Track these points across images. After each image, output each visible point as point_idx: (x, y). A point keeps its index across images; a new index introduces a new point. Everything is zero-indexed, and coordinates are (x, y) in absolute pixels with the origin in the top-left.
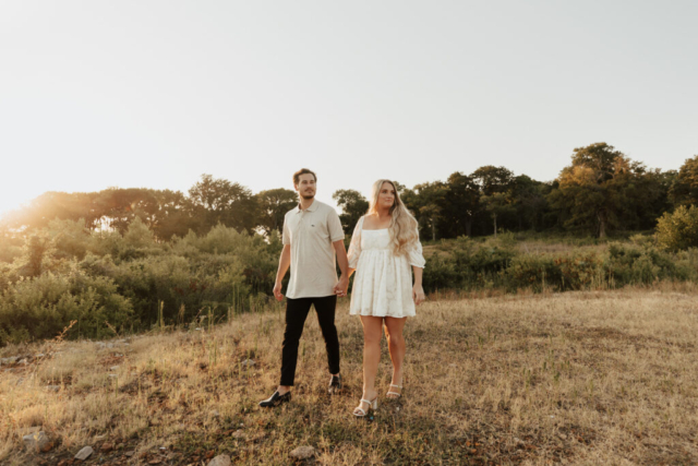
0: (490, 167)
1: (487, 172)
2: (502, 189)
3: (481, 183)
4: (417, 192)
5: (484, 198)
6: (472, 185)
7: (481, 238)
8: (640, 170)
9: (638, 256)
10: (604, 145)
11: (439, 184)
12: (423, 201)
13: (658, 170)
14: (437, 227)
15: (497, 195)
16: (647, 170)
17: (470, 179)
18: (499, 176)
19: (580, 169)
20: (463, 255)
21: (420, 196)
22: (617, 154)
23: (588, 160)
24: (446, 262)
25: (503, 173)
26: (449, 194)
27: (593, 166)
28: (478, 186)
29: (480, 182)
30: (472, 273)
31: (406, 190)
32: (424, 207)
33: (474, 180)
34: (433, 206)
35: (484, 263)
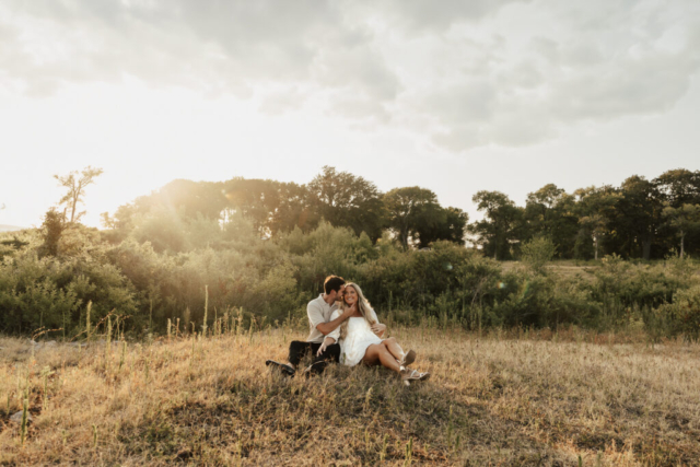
0: (682, 171)
1: (679, 177)
2: (697, 200)
3: (668, 192)
4: (577, 199)
5: (668, 209)
6: (656, 193)
11: (610, 190)
12: (584, 210)
14: (602, 244)
15: (687, 207)
17: (651, 185)
18: (694, 183)
21: (582, 204)
26: (622, 204)
28: (664, 195)
29: (667, 189)
31: (565, 196)
32: (586, 218)
33: (659, 187)
34: (598, 217)
35: (641, 294)
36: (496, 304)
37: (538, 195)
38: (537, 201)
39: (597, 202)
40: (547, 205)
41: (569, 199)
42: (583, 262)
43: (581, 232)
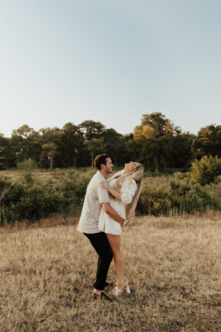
0: (91, 121)
1: (90, 124)
2: (98, 137)
3: (85, 132)
4: (41, 134)
5: (86, 141)
6: (79, 132)
7: (83, 169)
8: (178, 132)
9: (188, 189)
10: (160, 114)
11: (57, 130)
12: (45, 140)
13: (188, 132)
14: (54, 159)
15: (95, 140)
16: (183, 132)
17: (77, 128)
18: (97, 128)
19: (146, 128)
20: (70, 184)
21: (44, 137)
22: (167, 120)
23: (151, 123)
24: (57, 189)
25: (99, 126)
26: (64, 137)
27: (153, 126)
28: (83, 133)
29: (84, 130)
30: (77, 198)
31: (33, 132)
32: (46, 145)
33: (81, 129)
34: (52, 144)
36: (13, 206)
37: (18, 131)
38: (18, 134)
39: (50, 136)
40: (24, 137)
41: (36, 134)
42: (44, 170)
43: (43, 153)
